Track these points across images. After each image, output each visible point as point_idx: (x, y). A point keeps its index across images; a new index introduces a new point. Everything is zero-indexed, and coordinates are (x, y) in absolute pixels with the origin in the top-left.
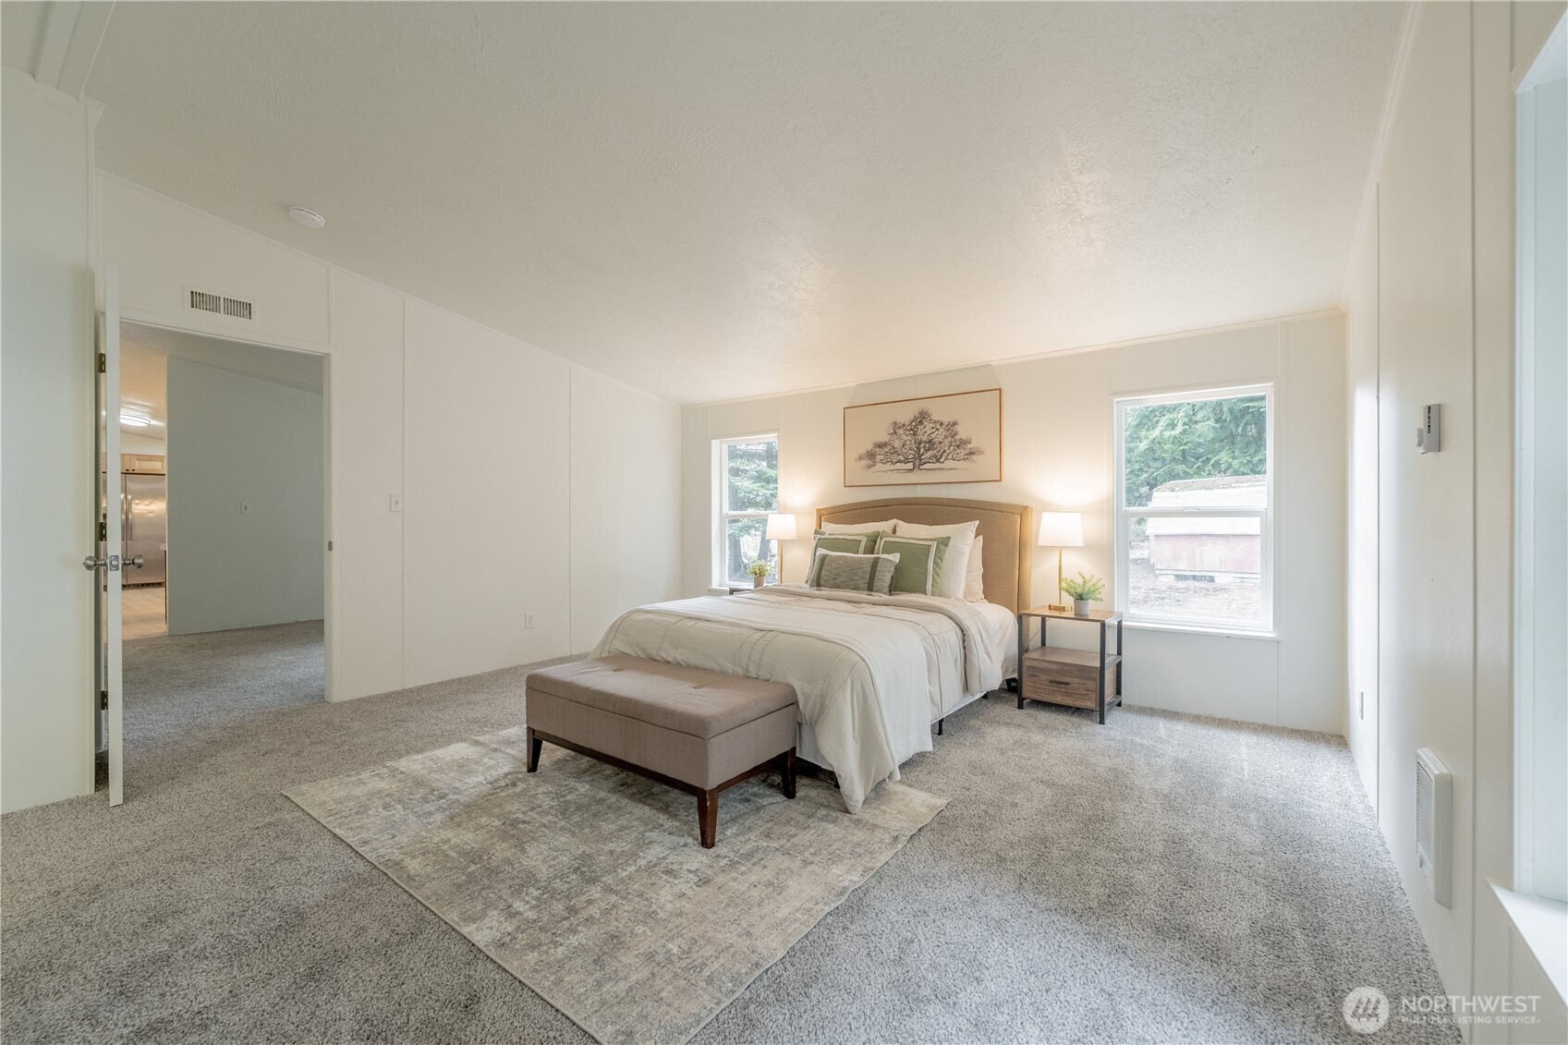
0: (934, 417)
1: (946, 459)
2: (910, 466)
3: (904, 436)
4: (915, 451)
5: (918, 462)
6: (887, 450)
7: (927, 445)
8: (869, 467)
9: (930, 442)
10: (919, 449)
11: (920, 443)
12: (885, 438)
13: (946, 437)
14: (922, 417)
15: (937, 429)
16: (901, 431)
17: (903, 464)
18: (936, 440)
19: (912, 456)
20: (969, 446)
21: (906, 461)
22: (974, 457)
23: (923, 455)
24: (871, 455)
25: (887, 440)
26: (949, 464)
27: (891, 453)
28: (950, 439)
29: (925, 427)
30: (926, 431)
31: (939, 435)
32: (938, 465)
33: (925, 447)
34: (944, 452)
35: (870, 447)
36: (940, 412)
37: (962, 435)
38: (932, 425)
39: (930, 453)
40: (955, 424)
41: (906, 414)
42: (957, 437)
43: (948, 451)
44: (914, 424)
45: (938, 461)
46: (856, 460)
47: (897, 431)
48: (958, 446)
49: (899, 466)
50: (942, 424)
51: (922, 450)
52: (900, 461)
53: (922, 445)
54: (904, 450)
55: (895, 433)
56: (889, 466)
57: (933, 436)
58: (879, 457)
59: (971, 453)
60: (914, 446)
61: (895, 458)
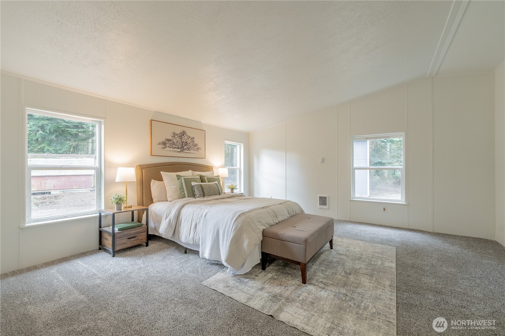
0: (188, 134)
1: (191, 150)
2: (179, 150)
3: (178, 139)
4: (181, 145)
5: (182, 149)
6: (171, 142)
7: (185, 144)
8: (164, 148)
9: (186, 142)
10: (182, 144)
11: (183, 142)
12: (170, 138)
13: (191, 142)
14: (183, 133)
15: (189, 139)
16: (176, 136)
17: (177, 149)
18: (188, 142)
19: (180, 147)
20: (198, 146)
21: (178, 148)
22: (199, 150)
23: (184, 147)
24: (164, 143)
25: (171, 139)
26: (192, 151)
27: (173, 144)
28: (192, 143)
29: (185, 137)
30: (185, 138)
31: (189, 141)
32: (188, 151)
33: (184, 144)
34: (191, 147)
35: (164, 140)
36: (189, 133)
37: (195, 142)
38: (187, 137)
39: (186, 147)
40: (194, 138)
41: (178, 131)
42: (194, 143)
43: (192, 147)
44: (181, 135)
45: (189, 150)
46: (157, 144)
47: (175, 136)
48: (195, 146)
49: (176, 149)
50: (190, 137)
51: (184, 145)
52: (176, 148)
53: (184, 143)
54: (177, 144)
55: (174, 136)
56: (171, 149)
57: (187, 141)
58: (168, 145)
59: (198, 149)
60: (181, 143)
61: (174, 146)
